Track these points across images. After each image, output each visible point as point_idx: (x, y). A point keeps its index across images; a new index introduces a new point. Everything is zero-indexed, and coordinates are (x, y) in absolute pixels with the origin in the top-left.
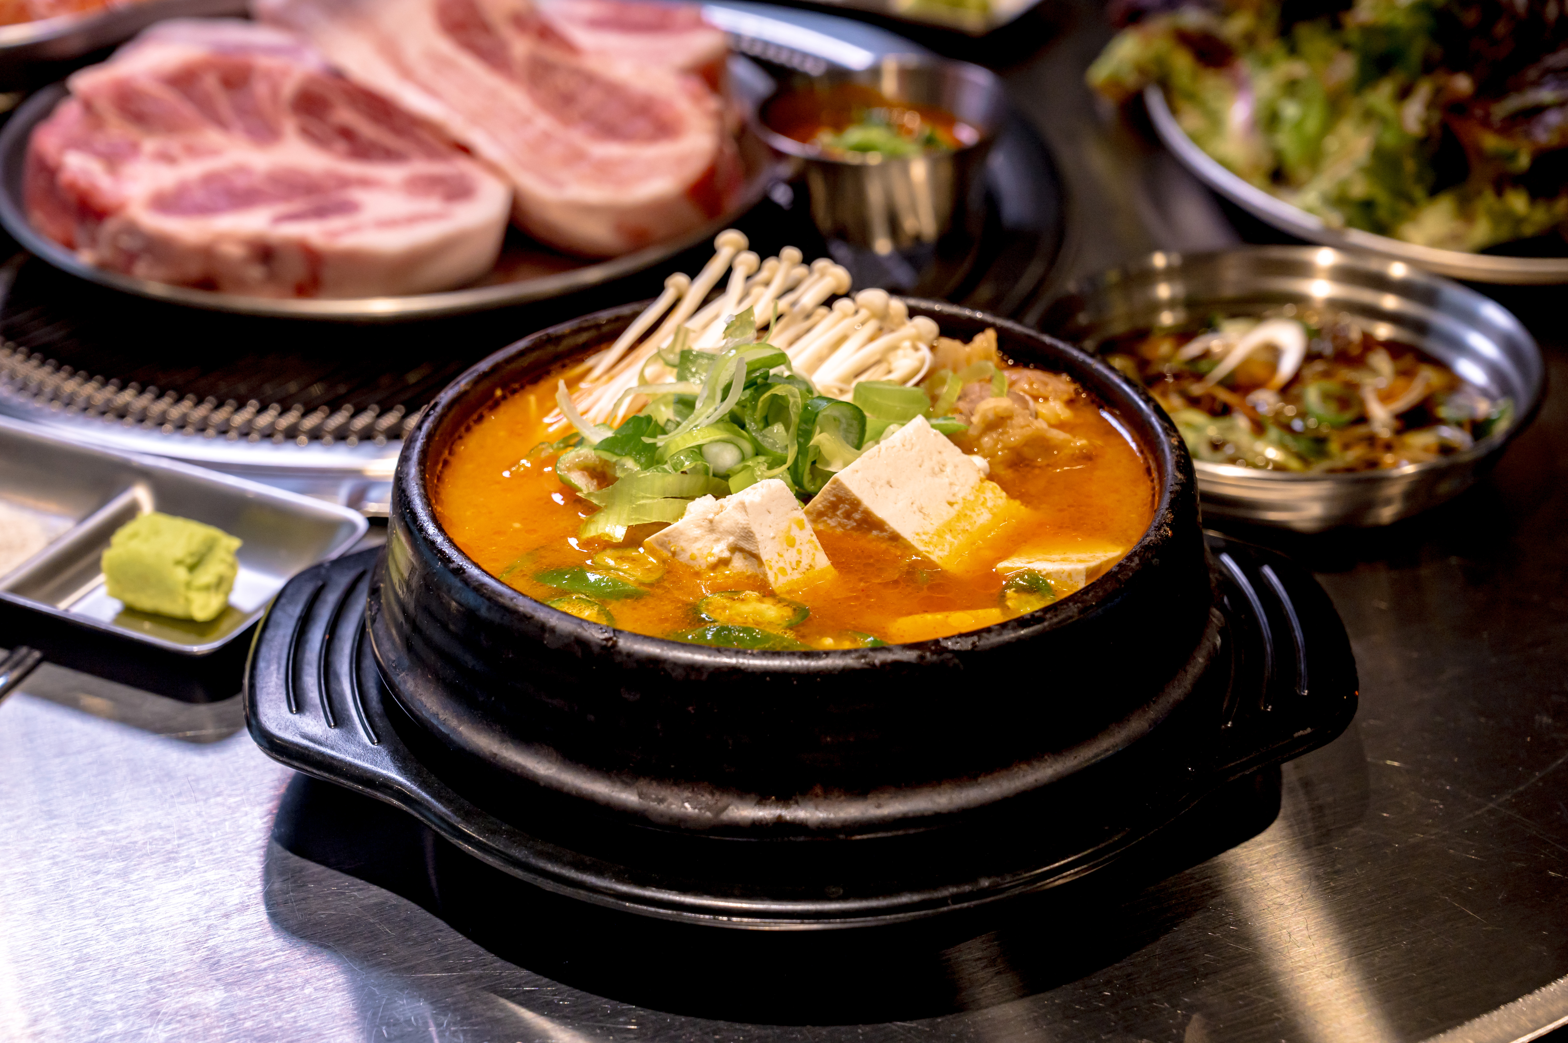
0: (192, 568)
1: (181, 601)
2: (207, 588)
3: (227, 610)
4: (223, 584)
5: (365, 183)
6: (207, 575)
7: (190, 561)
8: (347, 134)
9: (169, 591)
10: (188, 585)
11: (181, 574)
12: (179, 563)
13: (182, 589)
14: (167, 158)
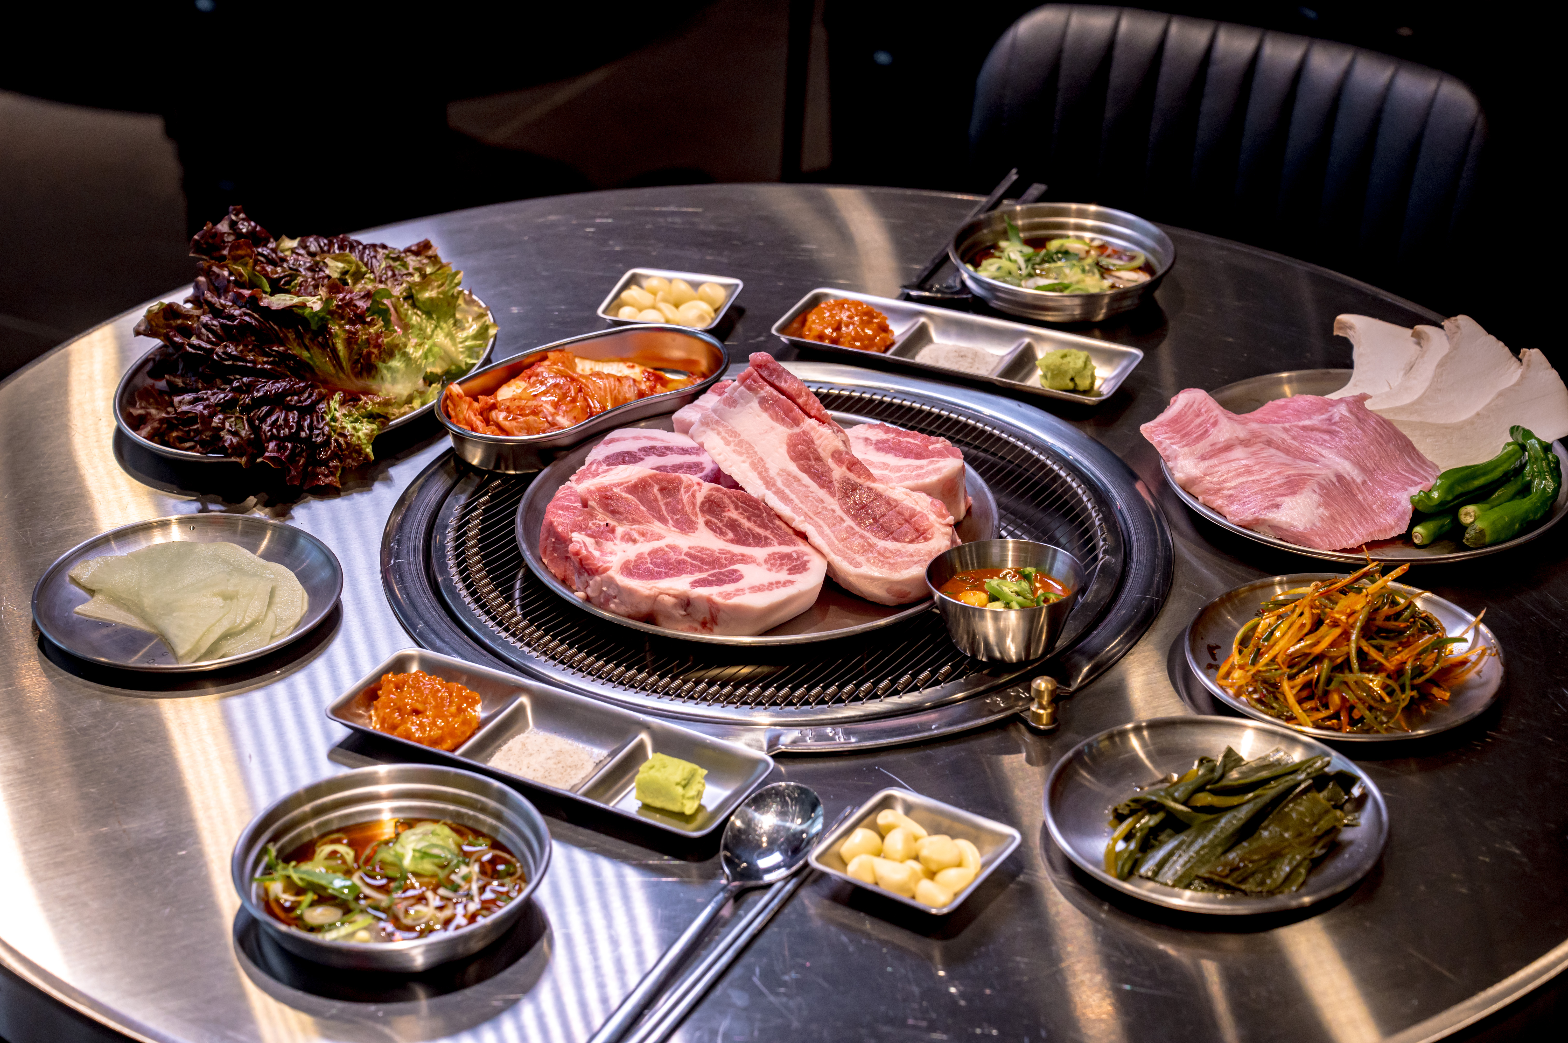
0: (684, 787)
1: (679, 804)
2: (692, 798)
3: (701, 808)
4: (699, 795)
5: (744, 559)
6: (692, 792)
7: (683, 783)
8: (733, 525)
9: (673, 799)
10: (683, 796)
11: (680, 790)
12: (678, 784)
13: (680, 798)
14: (629, 539)
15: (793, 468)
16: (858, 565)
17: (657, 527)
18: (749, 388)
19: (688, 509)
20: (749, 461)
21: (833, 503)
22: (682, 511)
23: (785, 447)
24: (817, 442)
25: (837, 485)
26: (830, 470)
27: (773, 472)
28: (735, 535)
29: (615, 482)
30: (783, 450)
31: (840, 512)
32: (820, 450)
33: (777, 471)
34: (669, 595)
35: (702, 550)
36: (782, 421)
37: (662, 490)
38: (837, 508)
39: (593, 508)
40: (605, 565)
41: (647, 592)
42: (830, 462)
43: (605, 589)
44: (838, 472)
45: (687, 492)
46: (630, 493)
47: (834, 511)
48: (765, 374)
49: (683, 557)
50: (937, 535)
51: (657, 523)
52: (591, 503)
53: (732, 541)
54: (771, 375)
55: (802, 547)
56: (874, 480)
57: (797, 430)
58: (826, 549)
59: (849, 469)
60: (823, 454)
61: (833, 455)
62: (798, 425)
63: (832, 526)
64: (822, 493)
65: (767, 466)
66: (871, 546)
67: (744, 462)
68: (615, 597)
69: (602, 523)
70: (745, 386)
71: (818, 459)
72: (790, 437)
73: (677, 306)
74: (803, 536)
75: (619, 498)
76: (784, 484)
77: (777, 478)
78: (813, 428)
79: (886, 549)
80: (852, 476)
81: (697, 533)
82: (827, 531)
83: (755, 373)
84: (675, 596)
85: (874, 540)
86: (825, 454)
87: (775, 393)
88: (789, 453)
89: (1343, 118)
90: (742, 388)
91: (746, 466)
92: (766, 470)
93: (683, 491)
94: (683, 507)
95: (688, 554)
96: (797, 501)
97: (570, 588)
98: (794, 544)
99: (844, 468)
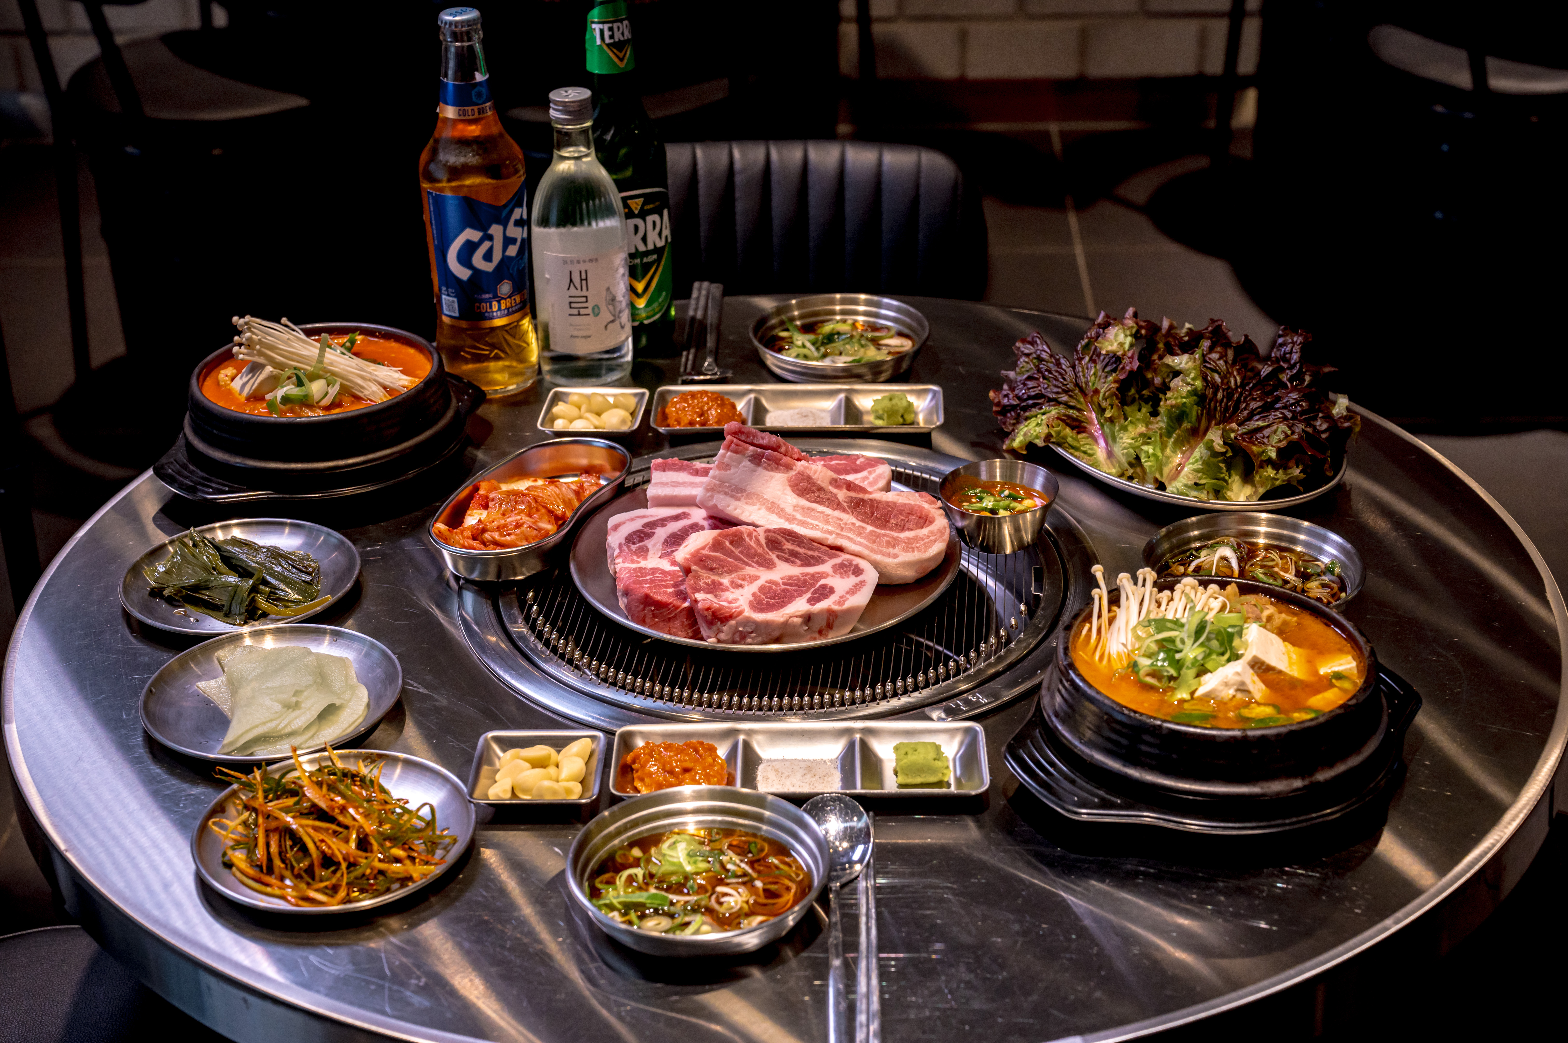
5: (822, 575)
8: (794, 554)
14: (737, 585)
15: (803, 502)
16: (895, 556)
17: (749, 571)
18: (736, 452)
19: (760, 551)
20: (763, 507)
21: (849, 518)
22: (756, 554)
23: (789, 488)
24: (815, 477)
25: (845, 504)
26: (835, 496)
27: (789, 510)
28: (801, 560)
29: (699, 547)
30: (789, 491)
31: (858, 523)
32: (819, 482)
33: (792, 508)
34: (796, 617)
35: (791, 577)
36: (776, 469)
37: (731, 543)
38: (854, 520)
39: (696, 571)
40: (738, 610)
41: (782, 620)
42: (831, 489)
43: (741, 629)
44: (842, 495)
45: (751, 539)
46: (715, 551)
47: (853, 524)
48: (743, 438)
49: (783, 587)
50: (937, 517)
51: (748, 568)
52: (694, 568)
53: (802, 566)
54: (748, 437)
55: (845, 557)
56: (870, 493)
57: (792, 473)
58: (866, 552)
59: (848, 490)
60: (823, 485)
61: (831, 484)
62: (792, 469)
63: (859, 534)
64: (837, 513)
65: (781, 506)
66: (896, 539)
67: (759, 509)
68: (752, 632)
69: (709, 581)
70: (732, 451)
71: (820, 489)
72: (790, 480)
73: (599, 414)
74: (840, 549)
75: (709, 557)
76: (803, 516)
77: (794, 513)
78: (806, 468)
79: (908, 538)
80: (853, 494)
81: (778, 567)
82: (859, 539)
83: (735, 440)
84: (801, 616)
85: (895, 534)
86: (824, 484)
87: (759, 450)
88: (794, 492)
89: (849, 194)
90: (729, 453)
91: (763, 511)
92: (782, 510)
93: (747, 539)
94: (756, 551)
95: (784, 584)
96: (821, 525)
97: (702, 639)
98: (839, 556)
99: (845, 491)
